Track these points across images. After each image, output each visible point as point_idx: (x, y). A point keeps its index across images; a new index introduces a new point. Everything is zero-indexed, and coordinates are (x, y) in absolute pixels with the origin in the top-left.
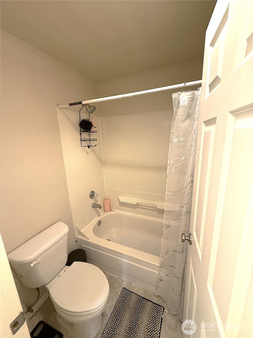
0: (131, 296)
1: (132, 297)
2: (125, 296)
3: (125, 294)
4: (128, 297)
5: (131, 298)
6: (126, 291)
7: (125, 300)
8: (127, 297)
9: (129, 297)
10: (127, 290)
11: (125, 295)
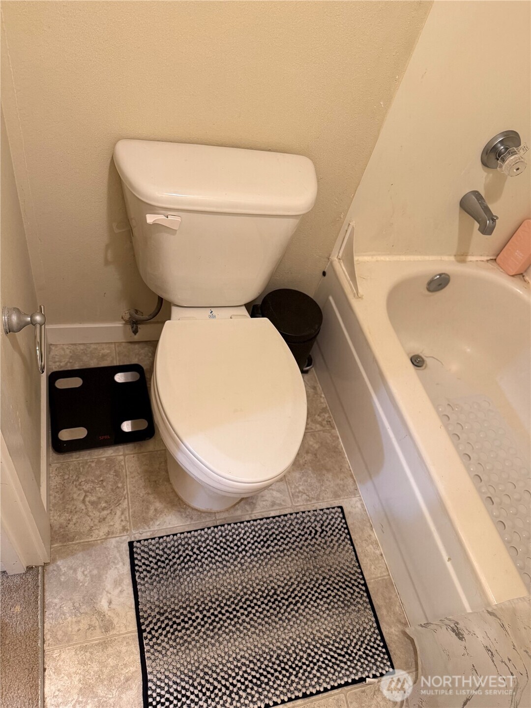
0: (342, 547)
1: (340, 550)
2: (327, 527)
3: (332, 523)
4: (332, 540)
5: (336, 547)
6: (341, 522)
7: (318, 534)
8: (329, 534)
9: (334, 542)
10: (346, 523)
11: (329, 524)
